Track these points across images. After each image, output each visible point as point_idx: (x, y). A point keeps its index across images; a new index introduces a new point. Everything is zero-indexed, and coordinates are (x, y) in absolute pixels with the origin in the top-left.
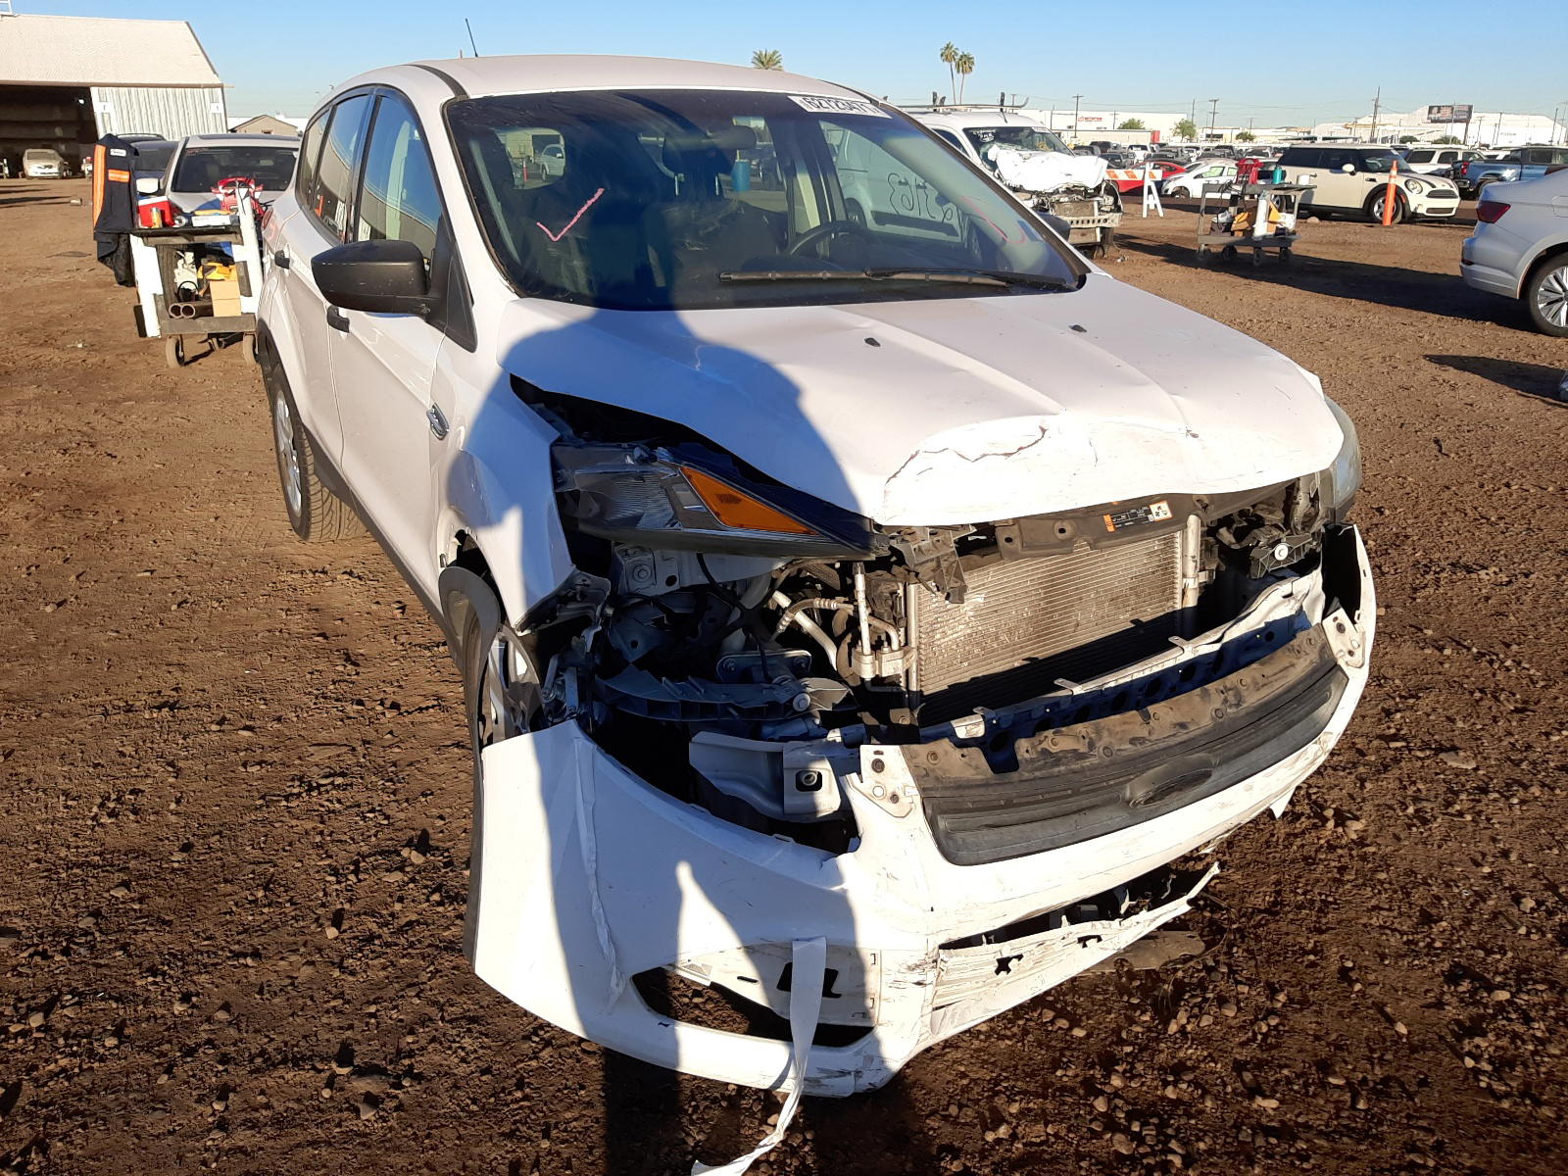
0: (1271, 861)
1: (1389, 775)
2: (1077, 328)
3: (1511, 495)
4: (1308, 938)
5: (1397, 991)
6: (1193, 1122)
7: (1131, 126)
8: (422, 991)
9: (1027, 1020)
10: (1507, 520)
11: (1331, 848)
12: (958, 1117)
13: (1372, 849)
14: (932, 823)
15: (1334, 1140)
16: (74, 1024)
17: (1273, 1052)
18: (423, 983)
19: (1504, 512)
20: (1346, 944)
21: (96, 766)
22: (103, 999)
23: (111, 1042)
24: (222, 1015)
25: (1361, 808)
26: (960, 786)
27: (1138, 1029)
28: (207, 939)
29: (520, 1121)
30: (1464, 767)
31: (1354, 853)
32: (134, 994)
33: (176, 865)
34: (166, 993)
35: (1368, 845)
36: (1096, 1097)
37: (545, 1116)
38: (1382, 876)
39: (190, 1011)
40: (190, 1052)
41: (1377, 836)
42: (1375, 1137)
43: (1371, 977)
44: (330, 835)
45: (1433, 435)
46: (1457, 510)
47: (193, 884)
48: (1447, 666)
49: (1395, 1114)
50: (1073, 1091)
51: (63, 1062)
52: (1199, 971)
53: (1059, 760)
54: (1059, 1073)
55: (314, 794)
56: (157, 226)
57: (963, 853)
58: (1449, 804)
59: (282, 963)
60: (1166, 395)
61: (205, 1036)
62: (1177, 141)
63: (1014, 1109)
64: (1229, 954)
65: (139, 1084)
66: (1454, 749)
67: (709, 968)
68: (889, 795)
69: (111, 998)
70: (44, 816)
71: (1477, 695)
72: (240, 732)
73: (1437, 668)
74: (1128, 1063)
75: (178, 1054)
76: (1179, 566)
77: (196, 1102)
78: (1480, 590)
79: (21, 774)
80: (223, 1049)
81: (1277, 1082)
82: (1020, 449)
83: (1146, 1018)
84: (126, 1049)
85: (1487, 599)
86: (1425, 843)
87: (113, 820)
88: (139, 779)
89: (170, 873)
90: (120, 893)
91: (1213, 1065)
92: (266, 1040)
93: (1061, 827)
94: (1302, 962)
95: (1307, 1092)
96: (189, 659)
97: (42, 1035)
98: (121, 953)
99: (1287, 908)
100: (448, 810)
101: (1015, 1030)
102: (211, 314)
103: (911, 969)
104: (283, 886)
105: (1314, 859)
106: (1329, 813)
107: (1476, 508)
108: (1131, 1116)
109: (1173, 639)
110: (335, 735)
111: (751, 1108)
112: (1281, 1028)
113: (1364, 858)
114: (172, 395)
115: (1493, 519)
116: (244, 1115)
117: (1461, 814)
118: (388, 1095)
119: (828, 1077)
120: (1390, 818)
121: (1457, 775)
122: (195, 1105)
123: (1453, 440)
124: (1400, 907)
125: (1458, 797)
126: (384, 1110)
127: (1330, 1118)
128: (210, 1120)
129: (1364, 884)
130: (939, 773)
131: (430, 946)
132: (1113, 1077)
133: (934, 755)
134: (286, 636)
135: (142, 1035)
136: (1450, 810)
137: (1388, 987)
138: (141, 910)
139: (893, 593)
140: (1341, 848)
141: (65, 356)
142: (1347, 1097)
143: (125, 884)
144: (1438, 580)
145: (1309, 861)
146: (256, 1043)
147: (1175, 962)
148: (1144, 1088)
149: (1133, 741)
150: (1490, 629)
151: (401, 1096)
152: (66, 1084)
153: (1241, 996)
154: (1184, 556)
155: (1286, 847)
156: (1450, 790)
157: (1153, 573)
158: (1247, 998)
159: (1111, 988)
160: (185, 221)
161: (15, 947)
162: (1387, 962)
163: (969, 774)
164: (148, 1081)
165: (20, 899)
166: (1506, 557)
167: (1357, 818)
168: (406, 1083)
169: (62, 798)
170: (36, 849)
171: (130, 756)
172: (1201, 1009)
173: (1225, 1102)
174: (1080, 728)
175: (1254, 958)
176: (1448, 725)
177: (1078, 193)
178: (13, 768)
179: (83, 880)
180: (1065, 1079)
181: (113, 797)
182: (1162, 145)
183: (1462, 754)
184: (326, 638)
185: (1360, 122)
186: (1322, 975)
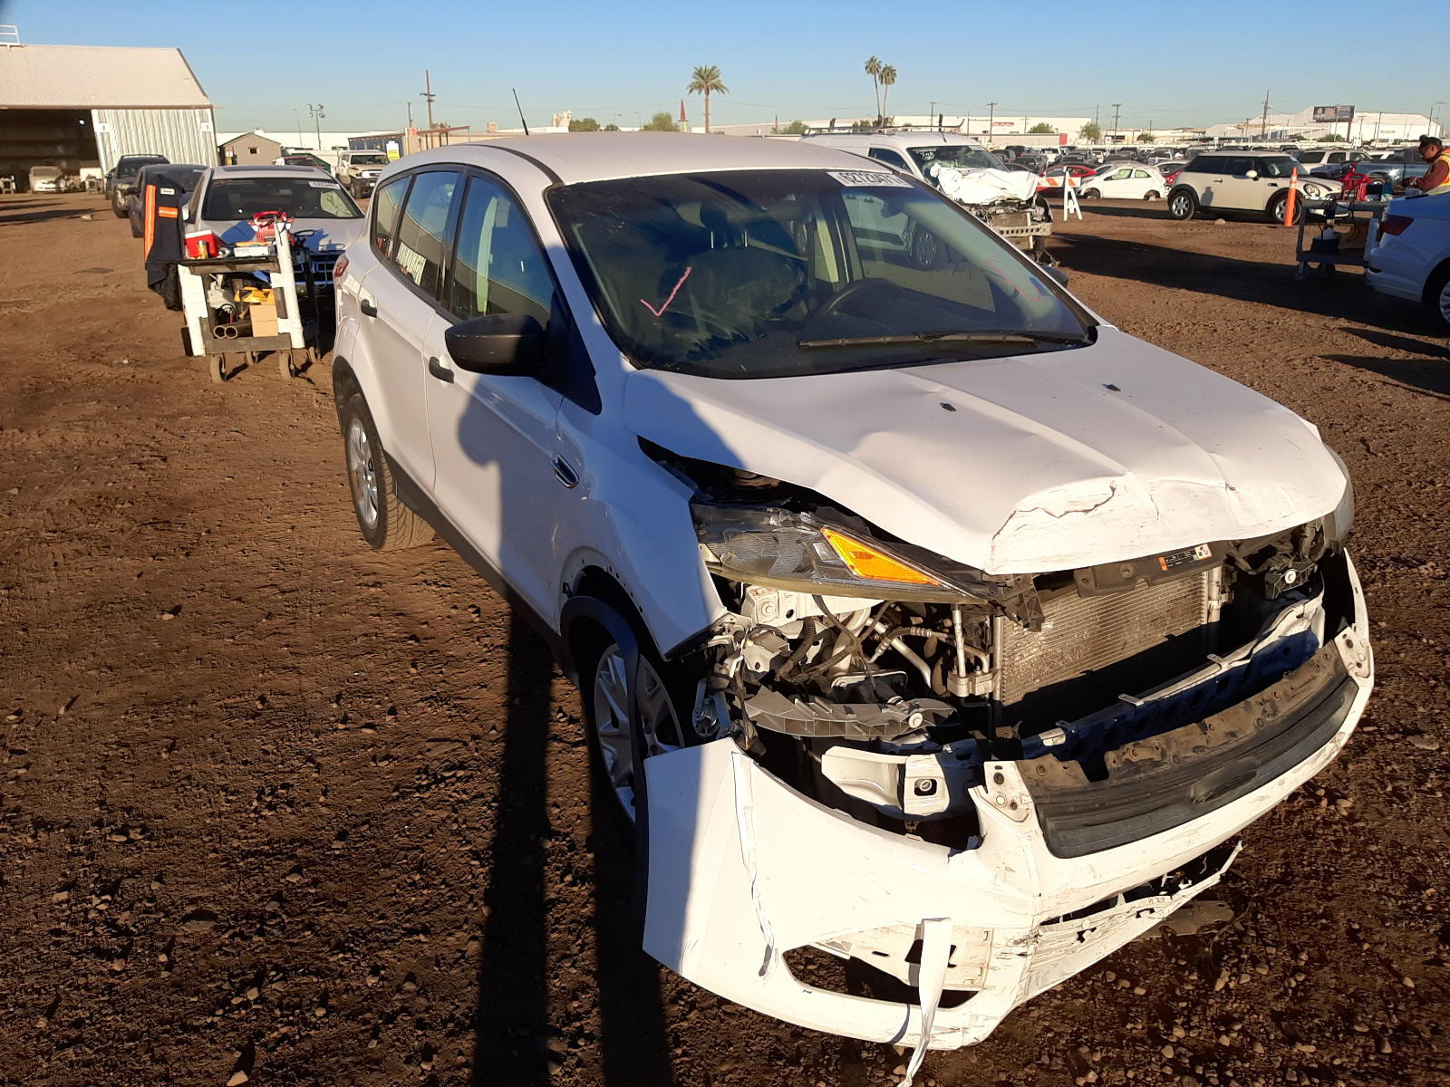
0: (1277, 836)
1: (1367, 757)
2: (1111, 387)
3: (1436, 492)
4: (1318, 904)
5: (1400, 949)
6: (1247, 1065)
7: (1041, 130)
8: (575, 962)
9: (1094, 981)
10: (1437, 517)
11: (1327, 824)
12: (1050, 1065)
13: (1361, 824)
14: (1042, 825)
15: (1367, 1080)
16: (285, 997)
17: (1303, 1004)
18: (576, 955)
19: (1432, 509)
20: (1351, 910)
21: (245, 763)
22: (304, 974)
23: (320, 1012)
24: (408, 986)
25: (1347, 788)
26: (1065, 793)
27: (1189, 987)
28: (380, 918)
29: (683, 1074)
30: (1430, 748)
31: (1347, 828)
32: (329, 969)
33: (337, 852)
34: (357, 968)
35: (1358, 821)
36: (1163, 1047)
37: (704, 1069)
38: (1373, 848)
39: (381, 983)
40: (390, 1018)
41: (1363, 813)
42: (1401, 1078)
43: (1377, 938)
44: (464, 823)
45: (1361, 435)
46: (1391, 507)
47: (356, 869)
48: (1402, 655)
49: (1416, 1058)
50: (1143, 1042)
51: (284, 1030)
52: (1232, 935)
53: (1140, 767)
54: (1129, 1026)
55: (442, 786)
56: (203, 257)
57: (1065, 848)
58: (1421, 782)
59: (449, 938)
60: (1206, 454)
61: (398, 1004)
62: (1083, 144)
63: (1097, 1057)
64: (1255, 919)
65: (353, 1049)
66: (1420, 733)
67: (849, 945)
68: (1009, 803)
69: (311, 973)
70: (210, 810)
71: (1433, 682)
72: (364, 730)
73: (1393, 657)
74: (1185, 1016)
75: (380, 1021)
76: (1205, 590)
77: (406, 1062)
78: (1422, 583)
79: (179, 771)
80: (418, 1016)
81: (1311, 1030)
82: (1097, 506)
83: (1194, 977)
84: (334, 1018)
85: (1429, 592)
86: (1404, 818)
87: (273, 813)
88: (286, 775)
89: (334, 860)
90: (294, 879)
91: (1255, 1016)
92: (453, 1007)
93: (1140, 823)
94: (1316, 926)
95: (1338, 1038)
96: (302, 663)
97: (260, 1007)
98: (309, 933)
99: (1297, 879)
100: (560, 799)
101: (1086, 989)
102: (251, 335)
103: (1016, 943)
104: (434, 869)
105: (1313, 834)
106: (1321, 792)
107: (1407, 506)
108: (1195, 1061)
109: (1211, 657)
110: (446, 731)
111: (875, 1060)
112: (1307, 983)
113: (1355, 831)
114: (221, 409)
115: (1424, 516)
116: (449, 1074)
117: (1432, 791)
118: (568, 1053)
119: (942, 1033)
120: (1373, 796)
121: (1424, 756)
122: (405, 1066)
123: (1379, 441)
124: (1391, 875)
125: (1428, 776)
126: (568, 1066)
127: (1360, 1061)
128: (422, 1078)
129: (1358, 855)
130: (1047, 782)
131: (572, 921)
132: (1175, 1029)
133: (1041, 768)
134: (382, 639)
135: (345, 1005)
136: (1423, 788)
137: (1391, 945)
138: (316, 893)
139: (982, 624)
140: (1336, 824)
141: (116, 373)
142: (1372, 1042)
143: (296, 870)
144: (1383, 576)
145: (1310, 836)
146: (445, 1009)
147: (1210, 927)
148: (1202, 1038)
149: (1195, 749)
150: (1435, 620)
151: (579, 1054)
152: (292, 1049)
153: (1270, 957)
154: (1210, 581)
155: (1287, 824)
156: (1419, 770)
157: (1185, 597)
158: (1275, 958)
159: (1160, 952)
160: (228, 252)
161: (215, 928)
162: (1388, 924)
163: (1070, 783)
164: (360, 1046)
165: (208, 885)
166: (1440, 552)
167: (1345, 797)
168: (581, 1043)
169: (223, 794)
170: (210, 841)
171: (273, 753)
172: (1239, 969)
173: (1270, 1049)
174: (1154, 740)
175: (1275, 923)
176: (1411, 711)
177: (1012, 205)
178: (170, 766)
179: (259, 868)
180: (1134, 1031)
181: (267, 791)
182: (1072, 148)
183: (1426, 737)
184: (417, 641)
185: (1250, 122)
186: (1334, 936)
